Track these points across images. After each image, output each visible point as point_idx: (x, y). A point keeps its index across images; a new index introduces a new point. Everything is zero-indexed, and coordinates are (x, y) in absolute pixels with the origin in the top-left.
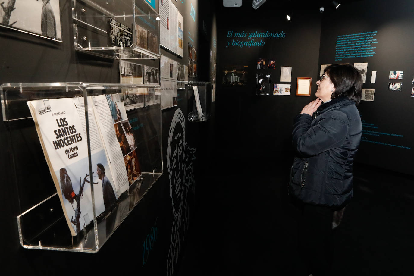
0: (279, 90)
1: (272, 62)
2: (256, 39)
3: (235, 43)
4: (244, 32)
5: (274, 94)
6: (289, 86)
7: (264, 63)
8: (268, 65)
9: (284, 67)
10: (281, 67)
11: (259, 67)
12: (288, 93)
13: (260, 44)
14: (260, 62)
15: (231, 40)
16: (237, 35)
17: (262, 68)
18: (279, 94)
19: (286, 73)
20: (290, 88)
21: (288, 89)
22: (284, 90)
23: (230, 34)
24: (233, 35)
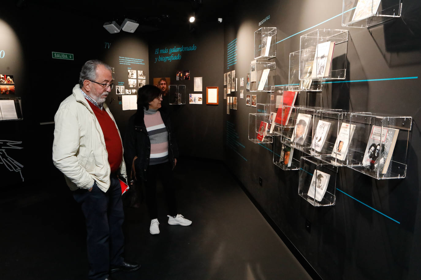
0: (193, 99)
1: (187, 74)
2: (175, 54)
3: (161, 59)
4: (166, 49)
5: (190, 103)
6: (201, 96)
7: (181, 74)
8: (184, 77)
9: (196, 78)
10: (194, 78)
11: (178, 78)
12: (201, 103)
13: (177, 58)
14: (178, 74)
15: (157, 56)
16: (162, 51)
17: (180, 79)
18: (194, 103)
19: (198, 83)
20: (201, 97)
21: (200, 98)
22: (197, 99)
23: (157, 52)
24: (159, 52)
